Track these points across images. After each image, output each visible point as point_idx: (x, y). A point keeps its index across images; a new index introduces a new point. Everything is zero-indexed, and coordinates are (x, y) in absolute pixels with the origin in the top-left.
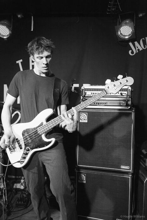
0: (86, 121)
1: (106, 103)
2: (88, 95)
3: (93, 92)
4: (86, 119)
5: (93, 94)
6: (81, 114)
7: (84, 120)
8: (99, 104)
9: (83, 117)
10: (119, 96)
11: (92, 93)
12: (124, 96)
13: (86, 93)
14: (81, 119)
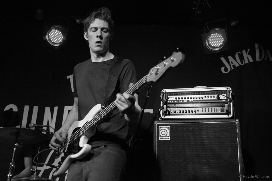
0: (169, 139)
1: (197, 111)
2: (172, 101)
3: (177, 97)
4: (168, 135)
5: (178, 99)
6: (161, 128)
7: (166, 136)
8: (186, 112)
9: (163, 133)
10: (215, 101)
11: (176, 99)
12: (222, 100)
13: (168, 98)
14: (161, 136)
